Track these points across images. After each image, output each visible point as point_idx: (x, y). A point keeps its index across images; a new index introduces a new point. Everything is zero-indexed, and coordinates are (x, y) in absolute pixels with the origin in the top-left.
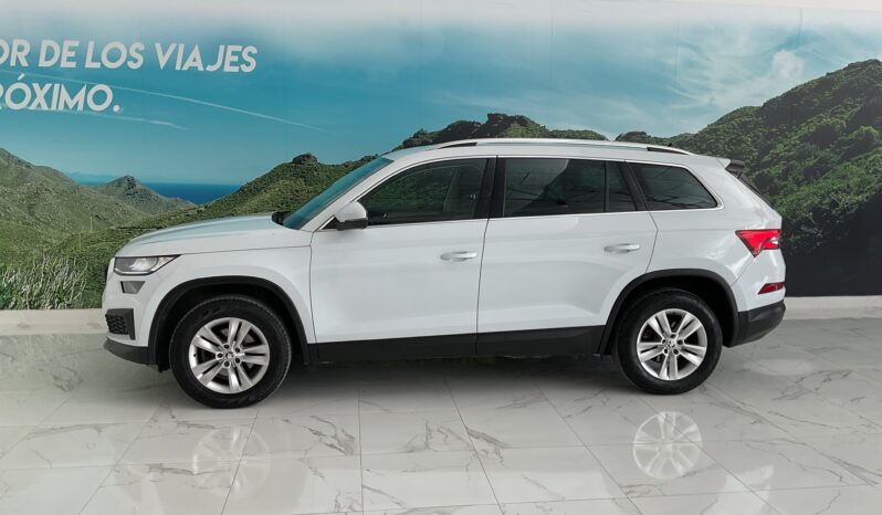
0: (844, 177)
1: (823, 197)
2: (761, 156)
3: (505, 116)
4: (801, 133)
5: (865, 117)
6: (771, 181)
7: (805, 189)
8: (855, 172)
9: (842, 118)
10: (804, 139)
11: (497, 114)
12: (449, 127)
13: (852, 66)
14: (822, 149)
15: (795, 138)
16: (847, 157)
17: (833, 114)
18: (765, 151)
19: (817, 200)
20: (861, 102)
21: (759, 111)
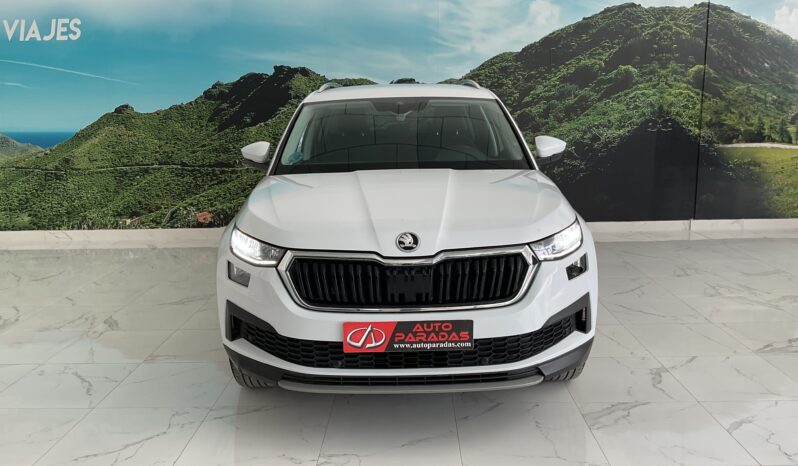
0: (604, 114)
1: (585, 132)
2: (522, 97)
3: (289, 68)
4: (559, 75)
5: (623, 57)
6: (533, 118)
7: (567, 126)
8: (616, 108)
9: (601, 59)
10: (564, 80)
11: (282, 66)
12: (241, 78)
13: (607, 10)
14: (582, 88)
15: (554, 80)
16: (607, 95)
17: (591, 56)
18: (525, 92)
19: (578, 135)
20: (619, 44)
21: (518, 56)
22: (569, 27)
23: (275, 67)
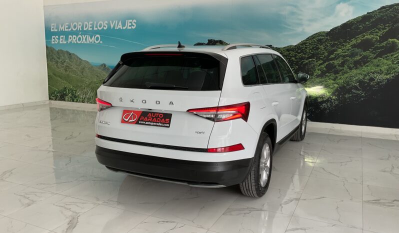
0: (378, 66)
1: (365, 76)
2: (329, 55)
3: (214, 40)
4: (351, 43)
5: (391, 34)
6: (335, 67)
7: (354, 71)
8: (385, 63)
9: (377, 35)
10: (354, 46)
11: (211, 40)
13: (383, 8)
14: (364, 51)
15: (348, 46)
16: (380, 55)
17: (371, 33)
18: (331, 53)
19: (361, 77)
20: (389, 26)
21: (328, 34)
22: (358, 18)
23: (209, 40)
